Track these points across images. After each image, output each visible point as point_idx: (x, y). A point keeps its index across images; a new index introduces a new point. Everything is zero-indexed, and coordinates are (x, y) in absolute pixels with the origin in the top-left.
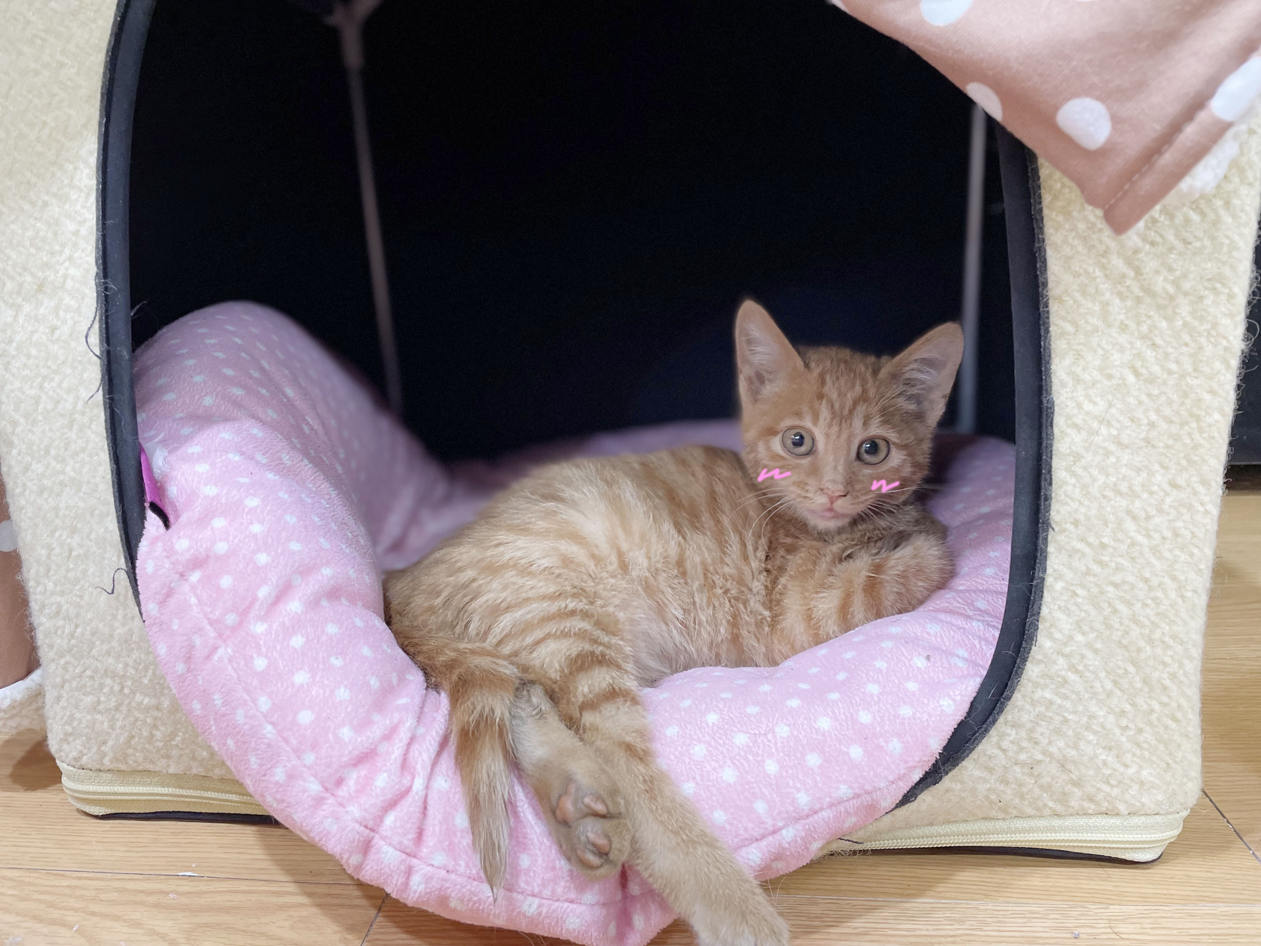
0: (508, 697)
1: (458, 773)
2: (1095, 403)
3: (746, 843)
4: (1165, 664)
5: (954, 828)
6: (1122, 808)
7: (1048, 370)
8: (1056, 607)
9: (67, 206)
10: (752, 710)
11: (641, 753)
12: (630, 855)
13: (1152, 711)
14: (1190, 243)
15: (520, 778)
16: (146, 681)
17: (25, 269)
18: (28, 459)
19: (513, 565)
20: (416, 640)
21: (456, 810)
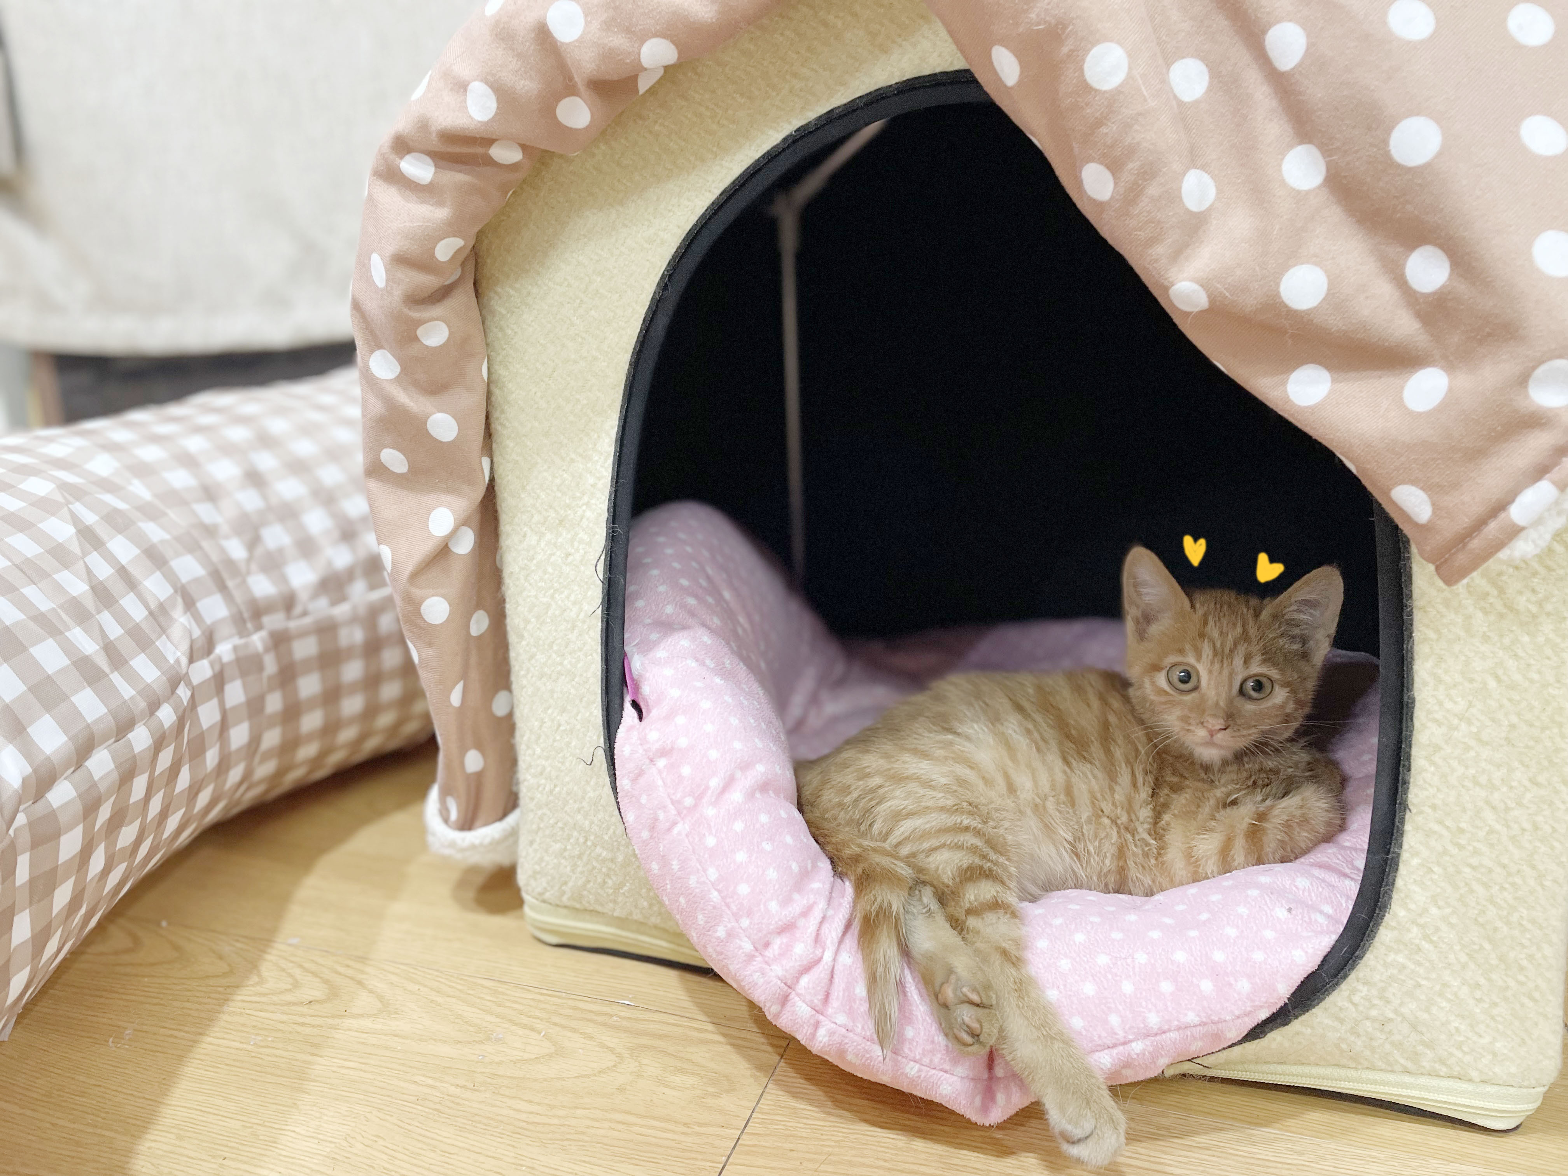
0: (904, 893)
1: (860, 953)
2: (1455, 703)
3: (1099, 1048)
4: (1524, 947)
5: (1307, 1070)
6: (1474, 1074)
7: (1410, 670)
8: (1412, 880)
9: (589, 465)
10: (1117, 935)
11: (1014, 959)
12: (998, 1039)
13: (1507, 988)
14: (1554, 570)
15: (909, 964)
16: (606, 838)
17: (551, 507)
18: (535, 650)
19: (917, 779)
20: (826, 832)
21: (857, 982)
